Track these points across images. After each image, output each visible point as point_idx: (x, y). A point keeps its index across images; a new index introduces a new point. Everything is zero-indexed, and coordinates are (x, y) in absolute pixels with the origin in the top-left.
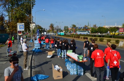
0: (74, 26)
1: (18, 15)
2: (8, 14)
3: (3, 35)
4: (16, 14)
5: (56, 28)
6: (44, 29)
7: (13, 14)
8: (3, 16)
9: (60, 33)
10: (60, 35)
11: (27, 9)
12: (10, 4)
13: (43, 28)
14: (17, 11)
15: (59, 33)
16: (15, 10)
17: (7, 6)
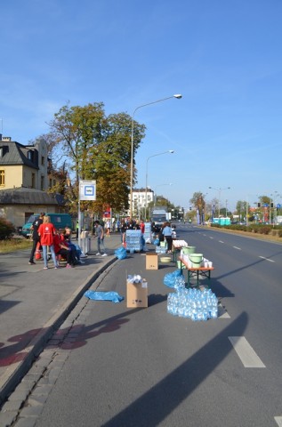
0: (266, 200)
1: (97, 164)
2: (74, 164)
3: (59, 216)
4: (92, 162)
5: (210, 206)
6: (179, 207)
7: (87, 163)
8: (66, 168)
9: (220, 221)
10: (218, 226)
11: (122, 149)
12: (81, 138)
13: (175, 206)
14: (97, 154)
15: (216, 221)
16: (93, 152)
17: (74, 143)
